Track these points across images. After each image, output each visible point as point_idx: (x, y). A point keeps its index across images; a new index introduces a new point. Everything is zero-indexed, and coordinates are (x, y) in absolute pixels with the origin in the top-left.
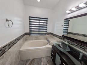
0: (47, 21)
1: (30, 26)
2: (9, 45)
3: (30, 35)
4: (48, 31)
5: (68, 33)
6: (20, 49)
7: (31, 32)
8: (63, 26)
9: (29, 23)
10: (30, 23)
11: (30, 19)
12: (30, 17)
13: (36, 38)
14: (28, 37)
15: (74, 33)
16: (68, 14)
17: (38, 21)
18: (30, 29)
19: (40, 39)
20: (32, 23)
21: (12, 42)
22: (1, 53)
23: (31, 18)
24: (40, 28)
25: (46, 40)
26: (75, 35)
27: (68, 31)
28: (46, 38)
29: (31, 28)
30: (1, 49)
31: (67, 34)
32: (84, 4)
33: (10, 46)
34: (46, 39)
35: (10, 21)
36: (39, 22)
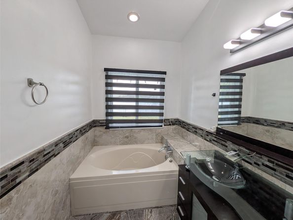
0: (163, 80)
1: (108, 100)
2: (32, 160)
3: (108, 128)
4: (169, 115)
5: (241, 120)
6: (72, 177)
7: (110, 118)
8: (217, 94)
9: (104, 89)
10: (109, 88)
11: (107, 77)
12: (106, 70)
13: (127, 137)
14: (101, 136)
15: (266, 121)
16: (233, 52)
17: (134, 82)
18: (108, 107)
19: (142, 142)
20: (115, 89)
21: (44, 150)
22: (2, 187)
23: (110, 73)
24: (141, 104)
25: (159, 145)
26: (268, 125)
27: (239, 112)
28: (162, 138)
29: (109, 103)
30: (3, 173)
31: (238, 124)
32: (284, 15)
33: (34, 166)
34: (162, 141)
35: (38, 86)
36: (137, 86)
